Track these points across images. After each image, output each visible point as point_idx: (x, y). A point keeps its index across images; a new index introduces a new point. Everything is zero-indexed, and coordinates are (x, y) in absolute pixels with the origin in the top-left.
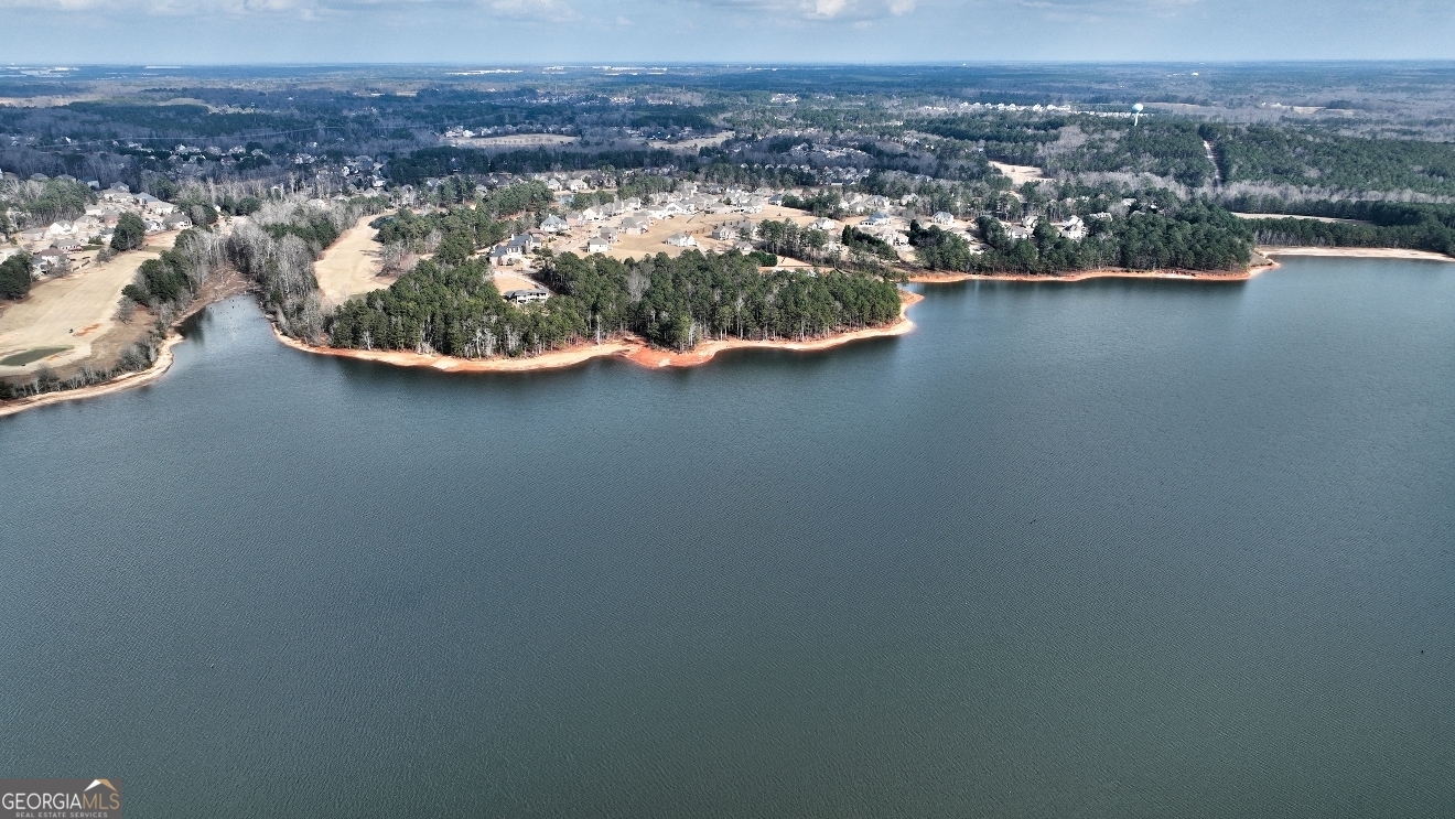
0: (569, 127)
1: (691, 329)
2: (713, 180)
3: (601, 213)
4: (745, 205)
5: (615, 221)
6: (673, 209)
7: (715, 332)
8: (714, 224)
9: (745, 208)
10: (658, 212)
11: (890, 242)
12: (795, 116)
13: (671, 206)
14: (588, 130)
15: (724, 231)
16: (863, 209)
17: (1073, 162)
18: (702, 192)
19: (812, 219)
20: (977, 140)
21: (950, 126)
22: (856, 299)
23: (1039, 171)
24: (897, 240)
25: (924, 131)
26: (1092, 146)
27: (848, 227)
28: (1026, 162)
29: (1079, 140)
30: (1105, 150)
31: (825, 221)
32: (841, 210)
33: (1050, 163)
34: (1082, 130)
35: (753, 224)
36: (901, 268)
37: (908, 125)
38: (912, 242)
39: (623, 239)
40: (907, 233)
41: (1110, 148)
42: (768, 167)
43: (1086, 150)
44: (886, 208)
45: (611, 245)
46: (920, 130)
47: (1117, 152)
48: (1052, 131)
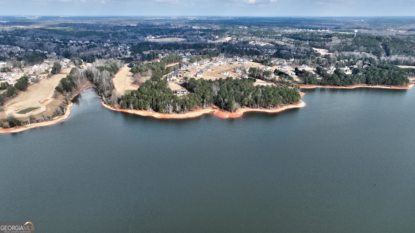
0: (182, 36)
1: (235, 105)
2: (229, 53)
3: (198, 64)
4: (242, 61)
5: (203, 67)
6: (220, 63)
7: (242, 105)
8: (234, 68)
9: (242, 63)
10: (216, 64)
11: (290, 74)
12: (248, 33)
14: (188, 36)
15: (237, 70)
16: (279, 63)
17: (338, 48)
18: (226, 57)
19: (263, 66)
20: (306, 41)
21: (296, 36)
22: (287, 95)
23: (327, 51)
24: (292, 74)
25: (289, 38)
26: (343, 43)
27: (276, 69)
28: (323, 48)
29: (339, 41)
30: (348, 44)
31: (268, 67)
32: (272, 63)
33: (331, 48)
34: (339, 38)
35: (246, 68)
36: (295, 83)
37: (283, 36)
38: (296, 74)
39: (207, 73)
40: (294, 72)
41: (349, 44)
42: (245, 49)
43: (342, 44)
44: (285, 63)
45: (204, 75)
46: (287, 37)
47: (352, 45)
48: (329, 38)
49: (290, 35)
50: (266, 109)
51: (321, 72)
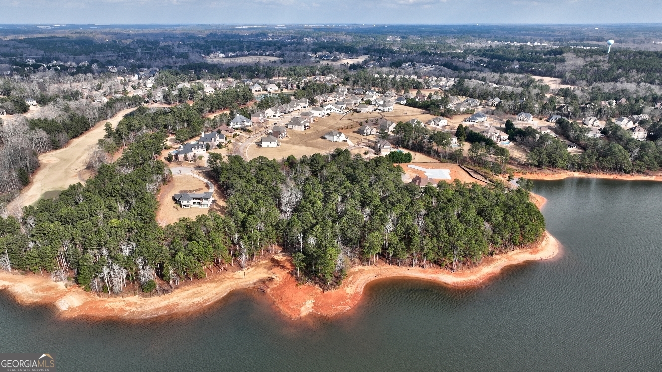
0: (278, 52)
1: (339, 257)
2: (357, 85)
3: (278, 112)
4: (380, 105)
5: (288, 118)
6: (330, 109)
7: (363, 258)
8: (360, 121)
9: (382, 108)
10: (319, 112)
11: (495, 139)
12: (402, 47)
13: (329, 106)
14: (288, 53)
15: (367, 129)
16: (465, 109)
18: (351, 93)
19: (430, 117)
20: (513, 60)
21: (492, 53)
22: (505, 219)
23: (559, 80)
24: (499, 137)
25: (477, 55)
26: (591, 64)
27: (461, 126)
28: (548, 74)
29: (580, 62)
30: (602, 67)
31: (440, 120)
32: (449, 110)
33: (568, 75)
34: (577, 55)
35: (389, 123)
36: (512, 164)
37: (466, 52)
38: (511, 139)
39: (291, 135)
40: (505, 131)
41: (605, 66)
42: (392, 76)
43: (588, 67)
44: (480, 109)
45: (282, 142)
46: (474, 55)
47: (611, 69)
48: (558, 56)
49: (479, 50)
50: (439, 270)
51: (572, 133)
